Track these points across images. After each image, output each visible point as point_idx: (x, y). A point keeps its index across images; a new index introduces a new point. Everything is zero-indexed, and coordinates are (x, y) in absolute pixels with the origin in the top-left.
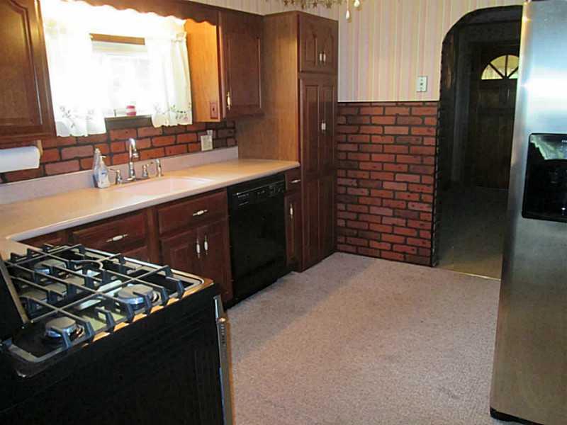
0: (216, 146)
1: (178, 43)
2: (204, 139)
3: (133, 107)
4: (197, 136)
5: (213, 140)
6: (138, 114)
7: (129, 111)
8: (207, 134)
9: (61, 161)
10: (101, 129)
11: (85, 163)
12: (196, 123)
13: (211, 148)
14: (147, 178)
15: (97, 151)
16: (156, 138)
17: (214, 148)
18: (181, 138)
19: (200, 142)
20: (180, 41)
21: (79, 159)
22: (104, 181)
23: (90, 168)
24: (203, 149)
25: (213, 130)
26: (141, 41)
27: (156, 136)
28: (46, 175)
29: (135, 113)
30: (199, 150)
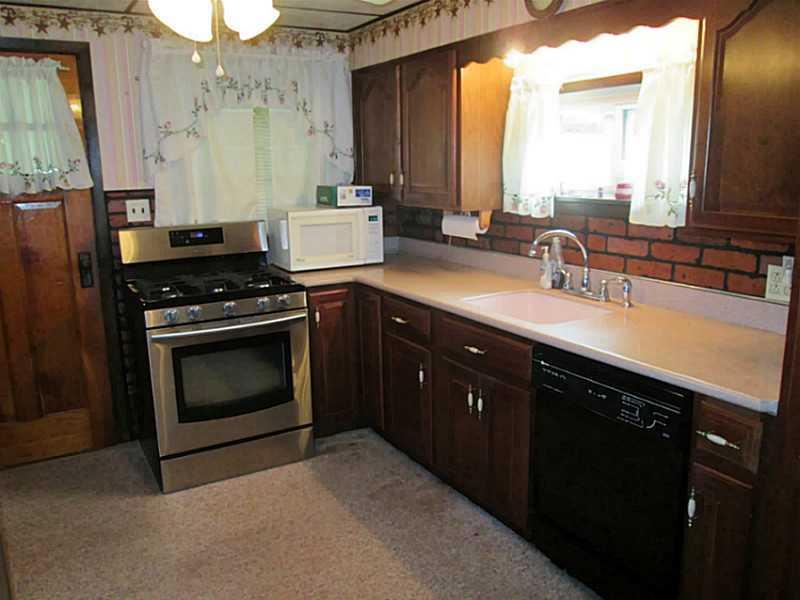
4: (758, 263)
16: (658, 244)
27: (659, 240)
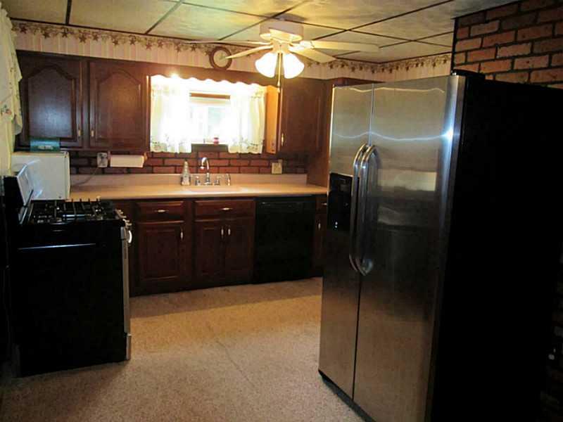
0: (284, 172)
1: (257, 99)
2: (275, 165)
3: (216, 139)
5: (283, 167)
6: (220, 143)
7: (214, 140)
8: (277, 162)
9: (164, 166)
10: (189, 150)
11: (178, 169)
12: (266, 153)
13: (281, 172)
14: (219, 184)
15: (186, 163)
17: (283, 173)
18: (253, 162)
19: (271, 167)
20: (259, 98)
21: (175, 166)
22: (186, 181)
23: (180, 173)
24: (273, 172)
25: (283, 159)
26: (228, 97)
28: (153, 173)
29: (217, 142)
30: (270, 172)
